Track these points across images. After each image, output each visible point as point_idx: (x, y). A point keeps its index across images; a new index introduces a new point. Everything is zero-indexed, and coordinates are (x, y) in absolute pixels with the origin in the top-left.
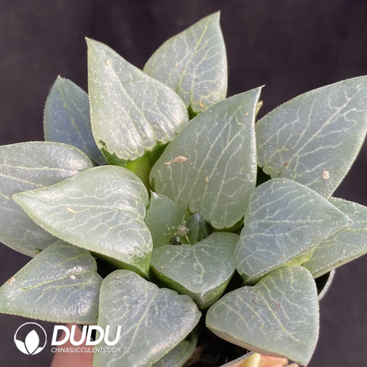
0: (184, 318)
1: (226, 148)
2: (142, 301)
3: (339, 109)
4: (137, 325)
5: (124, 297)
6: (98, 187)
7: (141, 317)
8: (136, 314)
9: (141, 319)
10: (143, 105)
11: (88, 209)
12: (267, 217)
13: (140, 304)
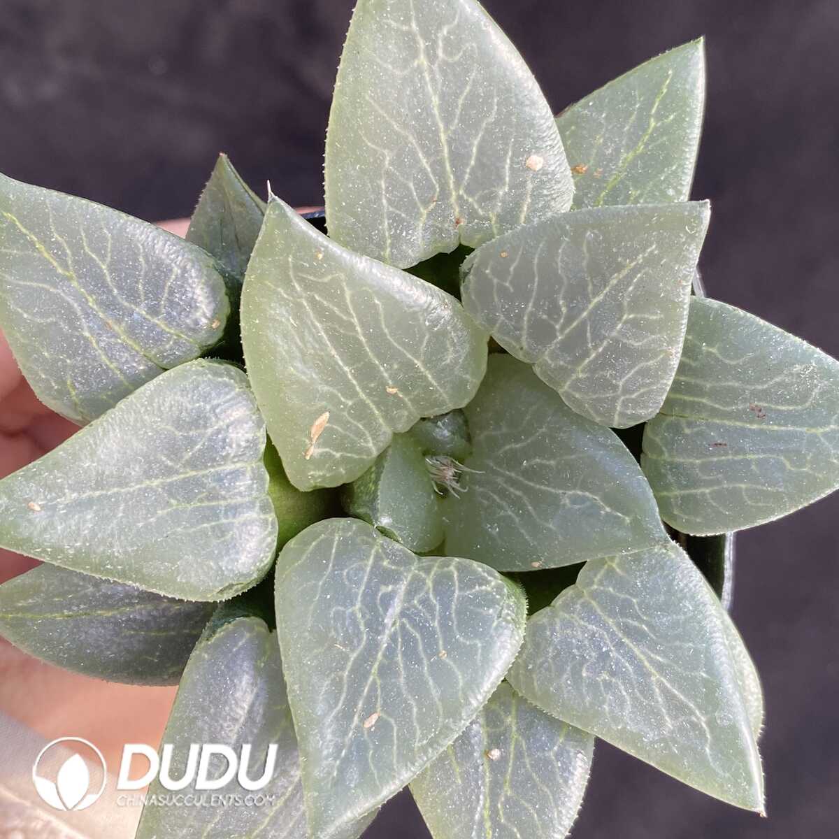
0: (675, 583)
1: (358, 329)
2: (605, 643)
3: (422, 60)
4: (655, 677)
5: (584, 675)
6: (335, 640)
7: (641, 661)
8: (630, 669)
9: (646, 664)
10: (169, 463)
11: (379, 682)
12: (557, 327)
13: (611, 651)
